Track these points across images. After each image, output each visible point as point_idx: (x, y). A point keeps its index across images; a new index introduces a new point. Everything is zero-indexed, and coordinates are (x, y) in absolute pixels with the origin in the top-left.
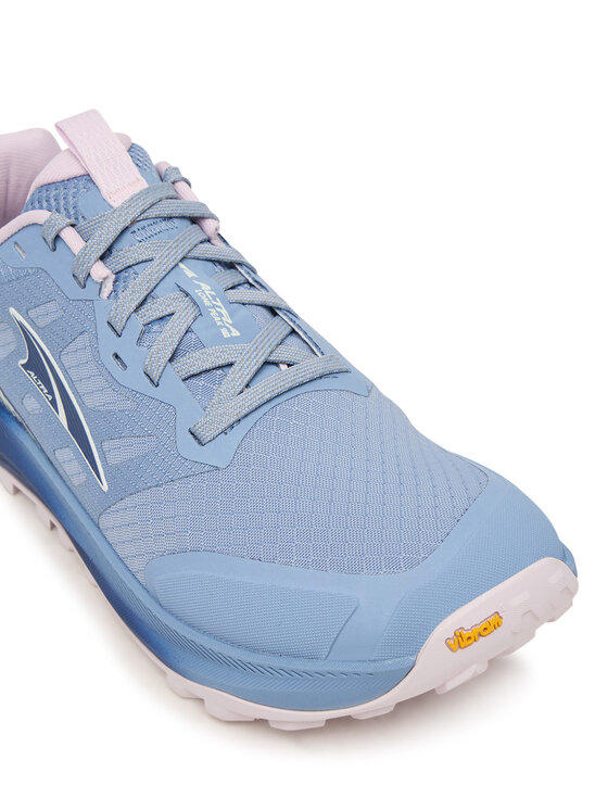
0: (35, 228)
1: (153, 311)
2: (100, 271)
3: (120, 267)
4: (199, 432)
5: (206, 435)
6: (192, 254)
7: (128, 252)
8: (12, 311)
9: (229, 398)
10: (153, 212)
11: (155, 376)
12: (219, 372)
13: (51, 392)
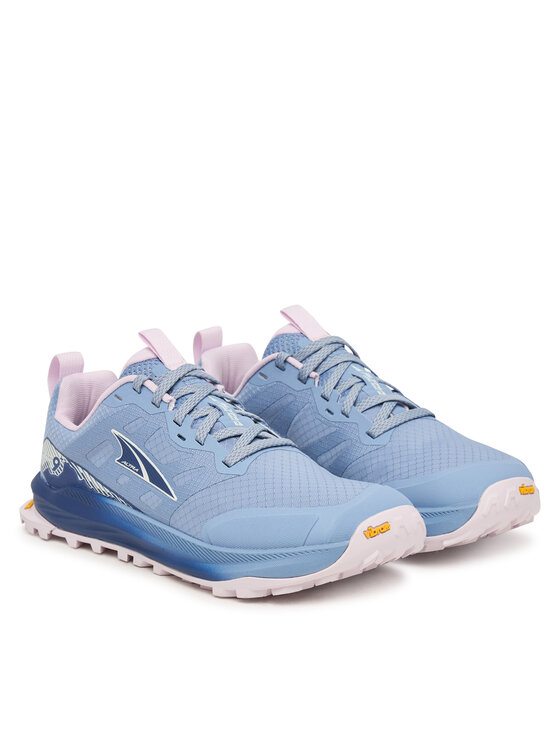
0: (128, 385)
1: (196, 414)
2: (167, 398)
3: (178, 396)
4: (229, 462)
5: (231, 462)
6: (214, 393)
7: (181, 390)
8: (113, 431)
9: (242, 447)
10: (193, 373)
11: (202, 440)
12: (234, 439)
13: (138, 466)
